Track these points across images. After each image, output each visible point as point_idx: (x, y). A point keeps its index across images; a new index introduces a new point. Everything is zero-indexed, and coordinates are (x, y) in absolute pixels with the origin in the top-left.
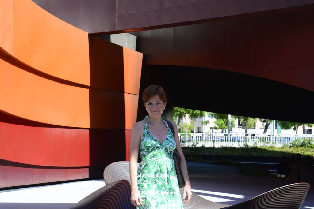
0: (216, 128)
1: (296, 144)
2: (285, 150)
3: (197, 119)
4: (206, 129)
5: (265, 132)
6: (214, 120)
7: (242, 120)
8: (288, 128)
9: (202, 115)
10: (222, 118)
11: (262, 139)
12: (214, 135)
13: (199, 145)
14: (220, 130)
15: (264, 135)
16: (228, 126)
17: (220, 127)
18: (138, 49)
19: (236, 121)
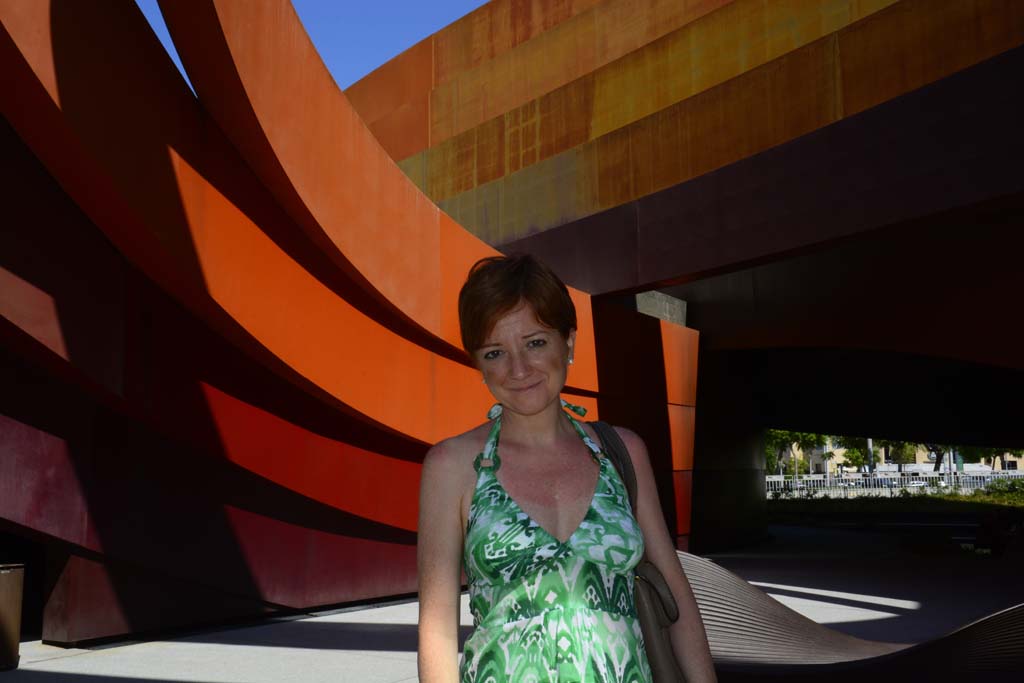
0: (846, 464)
1: (1001, 487)
2: (978, 500)
3: (815, 451)
4: (830, 466)
5: (937, 468)
6: (843, 451)
7: (891, 449)
8: (977, 461)
9: (821, 444)
10: (858, 447)
11: (933, 482)
12: (844, 477)
13: (820, 494)
14: (855, 469)
15: (936, 475)
16: (866, 460)
17: (855, 462)
18: (690, 322)
19: (882, 453)
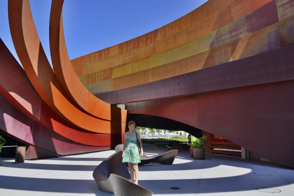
3: (144, 130)
8: (171, 132)
12: (149, 135)
14: (151, 134)
18: (126, 109)
19: (156, 131)
